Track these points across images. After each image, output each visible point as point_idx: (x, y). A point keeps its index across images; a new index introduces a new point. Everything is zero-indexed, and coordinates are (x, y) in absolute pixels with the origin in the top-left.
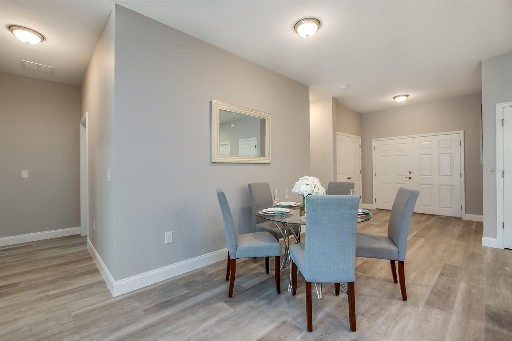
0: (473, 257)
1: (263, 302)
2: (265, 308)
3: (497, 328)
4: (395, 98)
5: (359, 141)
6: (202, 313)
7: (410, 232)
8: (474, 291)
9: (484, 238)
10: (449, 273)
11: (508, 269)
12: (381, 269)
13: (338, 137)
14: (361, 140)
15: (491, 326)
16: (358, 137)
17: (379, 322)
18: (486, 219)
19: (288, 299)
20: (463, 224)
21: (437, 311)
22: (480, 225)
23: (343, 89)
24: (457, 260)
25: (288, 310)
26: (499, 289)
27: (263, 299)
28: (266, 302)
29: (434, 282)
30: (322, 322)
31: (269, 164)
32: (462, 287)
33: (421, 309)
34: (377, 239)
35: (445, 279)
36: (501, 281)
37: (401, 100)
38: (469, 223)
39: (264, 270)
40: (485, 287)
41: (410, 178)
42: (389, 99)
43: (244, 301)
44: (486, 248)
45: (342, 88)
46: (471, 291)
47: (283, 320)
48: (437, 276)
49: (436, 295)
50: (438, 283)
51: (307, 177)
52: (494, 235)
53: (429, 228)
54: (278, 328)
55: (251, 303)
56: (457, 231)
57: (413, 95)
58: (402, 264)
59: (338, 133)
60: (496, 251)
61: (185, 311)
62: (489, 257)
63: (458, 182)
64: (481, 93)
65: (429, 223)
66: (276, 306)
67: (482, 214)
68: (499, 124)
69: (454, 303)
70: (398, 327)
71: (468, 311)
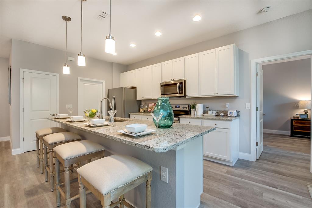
3: (32, 198)
8: (14, 186)
9: (13, 151)
11: (28, 163)
15: (29, 199)
26: (27, 176)
32: (7, 187)
36: (27, 171)
40: (20, 179)
44: (15, 156)
46: (13, 187)
60: (20, 156)
62: (17, 160)
68: (21, 80)
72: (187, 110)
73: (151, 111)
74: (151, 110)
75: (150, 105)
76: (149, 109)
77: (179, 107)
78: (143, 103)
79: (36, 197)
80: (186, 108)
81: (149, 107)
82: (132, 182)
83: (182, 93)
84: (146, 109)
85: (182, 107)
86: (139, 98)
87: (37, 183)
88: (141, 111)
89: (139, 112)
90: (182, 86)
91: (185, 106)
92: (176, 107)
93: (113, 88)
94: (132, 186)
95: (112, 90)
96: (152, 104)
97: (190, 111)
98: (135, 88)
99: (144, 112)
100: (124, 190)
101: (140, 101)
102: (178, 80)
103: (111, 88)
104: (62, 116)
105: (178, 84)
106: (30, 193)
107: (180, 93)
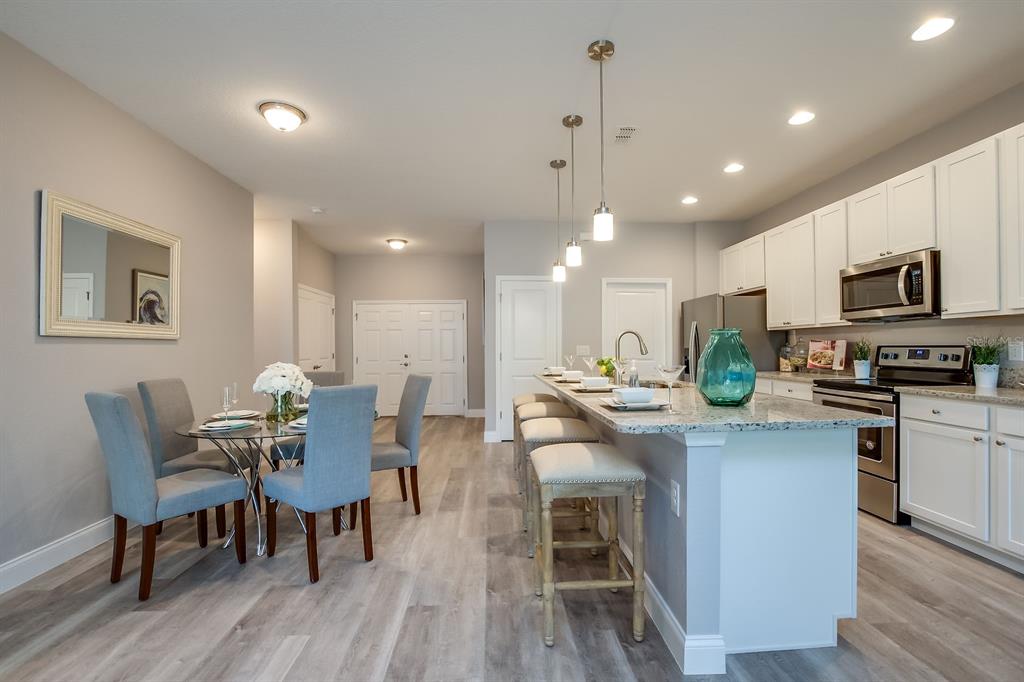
0: (476, 455)
1: (219, 583)
2: (228, 586)
3: (495, 509)
4: (389, 241)
5: (330, 301)
6: (90, 643)
7: (419, 432)
8: (478, 486)
9: (486, 433)
10: (457, 475)
11: (504, 459)
12: (385, 491)
13: (301, 292)
14: (334, 300)
15: (491, 509)
16: (328, 294)
17: (396, 542)
18: (486, 413)
19: (263, 565)
20: (465, 422)
21: (450, 513)
22: (482, 420)
23: (316, 213)
24: (463, 462)
25: (269, 576)
26: (497, 478)
27: (216, 579)
28: (224, 580)
29: (443, 488)
30: (327, 568)
31: (175, 340)
32: (469, 485)
33: (434, 516)
34: (385, 445)
35: (453, 482)
36: (499, 471)
37: (397, 246)
38: (472, 420)
39: (196, 544)
40: (487, 480)
41: (406, 365)
42: (382, 241)
43: (179, 594)
44: (487, 443)
45: (315, 211)
46: (476, 487)
47: (267, 587)
48: (445, 482)
49: (447, 499)
50: (447, 488)
51: (279, 364)
52: (493, 429)
53: (431, 433)
54: (264, 597)
55: (198, 591)
56: (460, 431)
57: (412, 243)
58: (414, 469)
59: (300, 285)
60: (494, 444)
61: (38, 656)
62: (490, 449)
63: (461, 368)
64: (483, 255)
65: (430, 427)
66: (246, 579)
67: (483, 407)
68: (498, 298)
69: (463, 502)
70: (415, 540)
71: (475, 503)
72: (959, 365)
73: (815, 366)
74: (816, 363)
75: (815, 347)
76: (810, 361)
77: (925, 355)
78: (794, 339)
79: (500, 509)
80: (957, 358)
81: (811, 353)
82: (598, 483)
83: (921, 302)
84: (800, 362)
85: (935, 354)
86: (774, 322)
87: (507, 492)
88: (782, 367)
89: (778, 369)
90: (921, 274)
91: (950, 352)
92: (913, 355)
93: (699, 296)
94: (595, 491)
95: (694, 301)
96: (821, 345)
97: (972, 371)
98: (763, 292)
99: (796, 369)
100: (577, 491)
101: (786, 334)
102: (902, 257)
103: (692, 298)
104: (568, 375)
105: (904, 269)
106: (495, 502)
107: (912, 303)
